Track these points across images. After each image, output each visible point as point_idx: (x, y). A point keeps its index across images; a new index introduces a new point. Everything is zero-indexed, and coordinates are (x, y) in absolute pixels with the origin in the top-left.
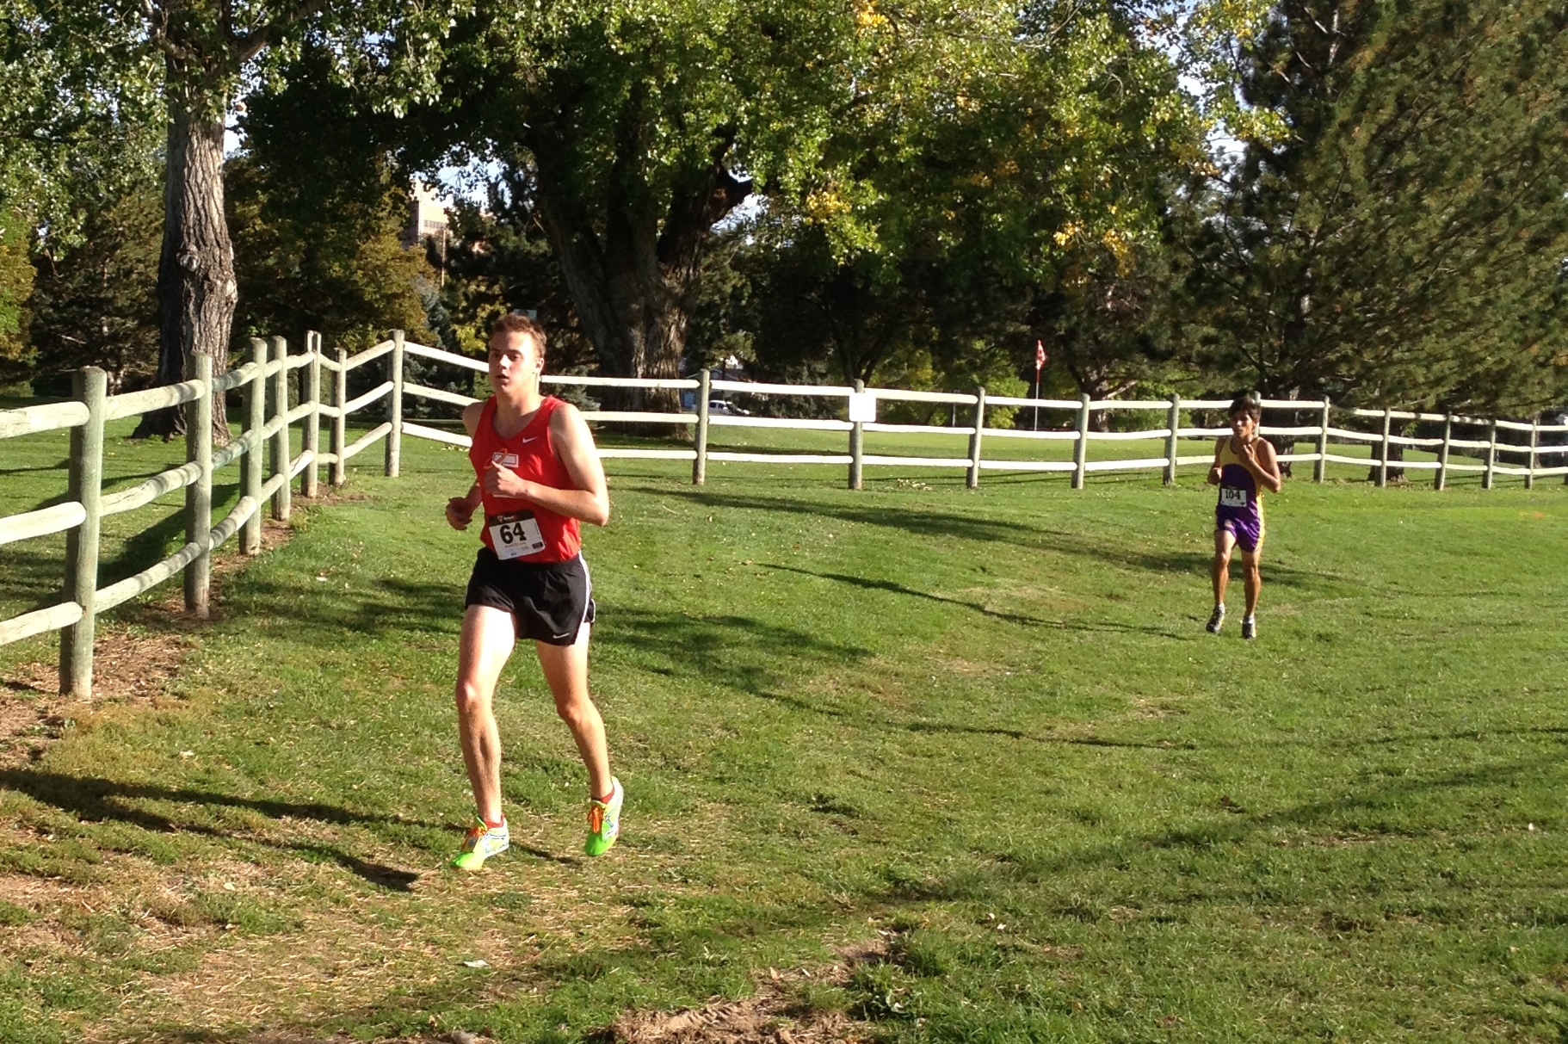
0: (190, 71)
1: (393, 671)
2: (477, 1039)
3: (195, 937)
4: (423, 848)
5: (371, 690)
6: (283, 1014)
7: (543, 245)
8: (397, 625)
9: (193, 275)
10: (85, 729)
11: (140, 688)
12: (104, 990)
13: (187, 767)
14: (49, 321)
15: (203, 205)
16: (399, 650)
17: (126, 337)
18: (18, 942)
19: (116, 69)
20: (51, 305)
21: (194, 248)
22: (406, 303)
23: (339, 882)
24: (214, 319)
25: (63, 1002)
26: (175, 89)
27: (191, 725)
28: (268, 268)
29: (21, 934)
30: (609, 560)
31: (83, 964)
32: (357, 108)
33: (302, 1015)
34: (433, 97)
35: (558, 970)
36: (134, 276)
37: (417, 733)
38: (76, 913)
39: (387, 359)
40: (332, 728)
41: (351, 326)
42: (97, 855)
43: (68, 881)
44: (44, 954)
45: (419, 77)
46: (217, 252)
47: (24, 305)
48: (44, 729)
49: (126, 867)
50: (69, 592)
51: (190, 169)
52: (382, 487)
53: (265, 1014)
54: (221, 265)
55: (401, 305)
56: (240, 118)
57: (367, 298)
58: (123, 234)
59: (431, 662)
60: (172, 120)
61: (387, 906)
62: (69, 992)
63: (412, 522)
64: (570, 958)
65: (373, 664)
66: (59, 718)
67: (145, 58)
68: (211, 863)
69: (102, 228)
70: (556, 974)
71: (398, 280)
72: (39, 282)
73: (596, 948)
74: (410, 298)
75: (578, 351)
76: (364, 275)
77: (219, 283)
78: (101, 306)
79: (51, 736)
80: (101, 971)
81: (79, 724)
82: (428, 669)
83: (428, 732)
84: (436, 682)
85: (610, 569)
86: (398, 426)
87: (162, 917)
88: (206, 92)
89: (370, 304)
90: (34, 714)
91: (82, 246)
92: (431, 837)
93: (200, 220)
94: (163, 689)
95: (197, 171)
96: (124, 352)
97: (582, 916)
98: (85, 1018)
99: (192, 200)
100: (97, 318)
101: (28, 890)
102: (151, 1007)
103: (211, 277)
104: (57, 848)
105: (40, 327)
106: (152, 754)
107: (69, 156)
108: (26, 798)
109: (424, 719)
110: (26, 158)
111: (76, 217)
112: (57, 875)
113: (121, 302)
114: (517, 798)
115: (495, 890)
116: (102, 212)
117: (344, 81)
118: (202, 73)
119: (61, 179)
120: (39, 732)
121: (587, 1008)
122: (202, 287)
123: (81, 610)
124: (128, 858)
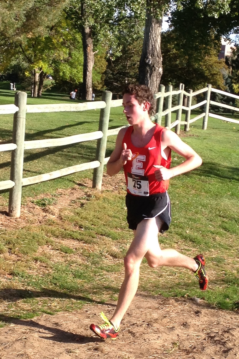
0: (154, 3)
1: (193, 188)
2: (200, 300)
3: (121, 262)
4: (193, 242)
5: (185, 193)
6: (143, 287)
9: (149, 65)
10: (98, 198)
11: (116, 188)
12: (92, 275)
14: (110, 78)
15: (154, 44)
16: (196, 182)
18: (69, 259)
20: (112, 74)
21: (150, 57)
22: (218, 77)
24: (155, 79)
25: (80, 277)
26: (149, 9)
28: (176, 64)
29: (70, 256)
31: (87, 267)
32: (203, 15)
33: (149, 288)
34: (228, 12)
35: (230, 282)
36: (136, 66)
37: (197, 207)
38: (87, 252)
41: (200, 83)
42: (95, 235)
43: (86, 242)
44: (76, 262)
45: (223, 5)
46: (157, 59)
47: (103, 73)
48: (86, 198)
49: (103, 240)
50: (97, 158)
51: (151, 33)
52: (200, 133)
54: (158, 62)
55: (216, 77)
56: (169, 18)
57: (206, 74)
58: (134, 53)
59: (205, 186)
60: (147, 18)
62: (81, 274)
63: (207, 144)
64: (234, 279)
65: (187, 185)
66: (91, 195)
68: (128, 241)
69: (128, 51)
70: (229, 283)
71: (216, 70)
72: (108, 67)
74: (219, 75)
76: (206, 67)
77: (157, 68)
78: (126, 74)
79: (88, 200)
80: (92, 269)
81: (96, 197)
82: (204, 188)
83: (200, 207)
84: (206, 192)
86: (207, 114)
87: (112, 255)
88: (158, 9)
89: (207, 76)
90: (83, 193)
91: (121, 56)
92: (196, 239)
93: (153, 49)
94: (122, 189)
95: (153, 34)
98: (85, 282)
99: (151, 42)
100: (124, 78)
101: (74, 244)
102: (105, 281)
103: (155, 66)
104: (84, 232)
105: (107, 80)
106: (116, 208)
107: (118, 29)
108: (77, 217)
109: (200, 203)
110: (106, 29)
111: (119, 48)
112: (83, 240)
113: (132, 73)
114: (225, 229)
115: (214, 256)
116: (128, 46)
117: (200, 6)
118: (157, 4)
119: (116, 36)
120: (84, 198)
121: (236, 294)
122: (152, 69)
123: (100, 163)
124: (104, 237)
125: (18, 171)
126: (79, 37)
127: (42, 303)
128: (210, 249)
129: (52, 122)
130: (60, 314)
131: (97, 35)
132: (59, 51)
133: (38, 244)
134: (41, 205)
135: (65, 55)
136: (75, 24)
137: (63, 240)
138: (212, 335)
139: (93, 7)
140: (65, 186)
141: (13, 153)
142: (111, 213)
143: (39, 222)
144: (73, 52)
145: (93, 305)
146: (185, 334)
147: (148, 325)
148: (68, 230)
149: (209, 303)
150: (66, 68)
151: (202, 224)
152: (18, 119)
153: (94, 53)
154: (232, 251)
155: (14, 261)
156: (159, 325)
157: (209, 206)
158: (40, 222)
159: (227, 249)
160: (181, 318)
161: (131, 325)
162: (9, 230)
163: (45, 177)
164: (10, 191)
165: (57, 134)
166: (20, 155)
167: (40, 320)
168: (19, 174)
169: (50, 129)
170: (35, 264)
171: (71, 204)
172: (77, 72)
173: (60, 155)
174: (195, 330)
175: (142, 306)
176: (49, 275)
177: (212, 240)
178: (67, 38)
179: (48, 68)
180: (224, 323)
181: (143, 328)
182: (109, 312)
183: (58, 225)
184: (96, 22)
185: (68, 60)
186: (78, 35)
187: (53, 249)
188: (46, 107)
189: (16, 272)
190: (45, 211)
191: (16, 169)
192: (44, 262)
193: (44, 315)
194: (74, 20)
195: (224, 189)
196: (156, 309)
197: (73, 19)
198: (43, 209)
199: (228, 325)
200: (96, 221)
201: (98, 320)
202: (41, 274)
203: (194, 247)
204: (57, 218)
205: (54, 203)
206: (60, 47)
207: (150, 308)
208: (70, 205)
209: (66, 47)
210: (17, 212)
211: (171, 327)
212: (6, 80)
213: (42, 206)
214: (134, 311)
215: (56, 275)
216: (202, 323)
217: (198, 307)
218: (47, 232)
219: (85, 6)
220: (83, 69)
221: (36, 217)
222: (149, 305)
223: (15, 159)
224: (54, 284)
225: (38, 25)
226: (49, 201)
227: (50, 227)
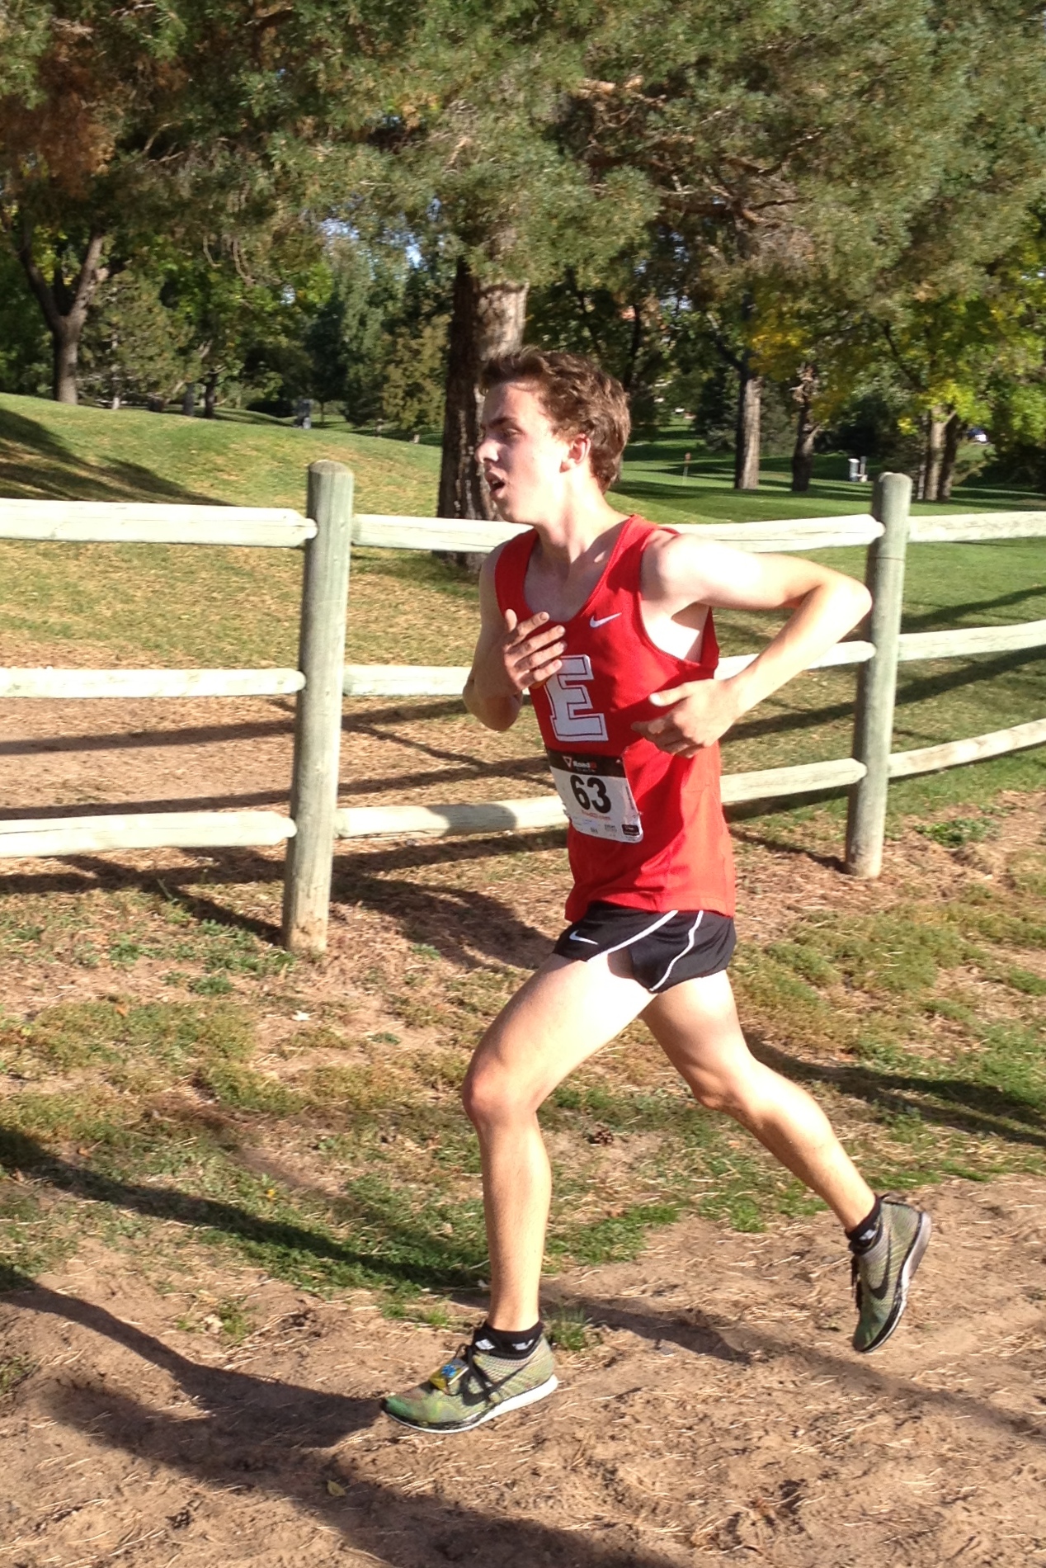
125: (877, 729)
127: (947, 1143)
129: (984, 578)
130: (1007, 1180)
132: (1012, 345)
133: (937, 962)
134: (950, 840)
135: (1031, 360)
137: (1017, 952)
140: (1024, 783)
141: (862, 673)
143: (938, 893)
148: (1033, 920)
150: (1034, 402)
152: (882, 563)
155: (859, 1012)
158: (944, 895)
162: (846, 916)
163: (964, 751)
164: (851, 794)
166: (886, 679)
167: (941, 1195)
168: (880, 737)
169: (976, 601)
170: (927, 1025)
173: (1008, 682)
176: (970, 1058)
179: (974, 403)
183: (1002, 903)
185: (1041, 374)
187: (985, 980)
188: (973, 525)
189: (866, 1044)
190: (960, 858)
191: (871, 725)
192: (954, 1018)
193: (956, 1182)
198: (954, 855)
202: (946, 1055)
204: (999, 882)
205: (989, 836)
206: (1015, 334)
209: (1036, 331)
210: (873, 862)
212: (835, 448)
213: (951, 843)
215: (994, 1060)
218: (967, 925)
223: (868, 690)
225: (951, 258)
226: (974, 829)
227: (976, 910)
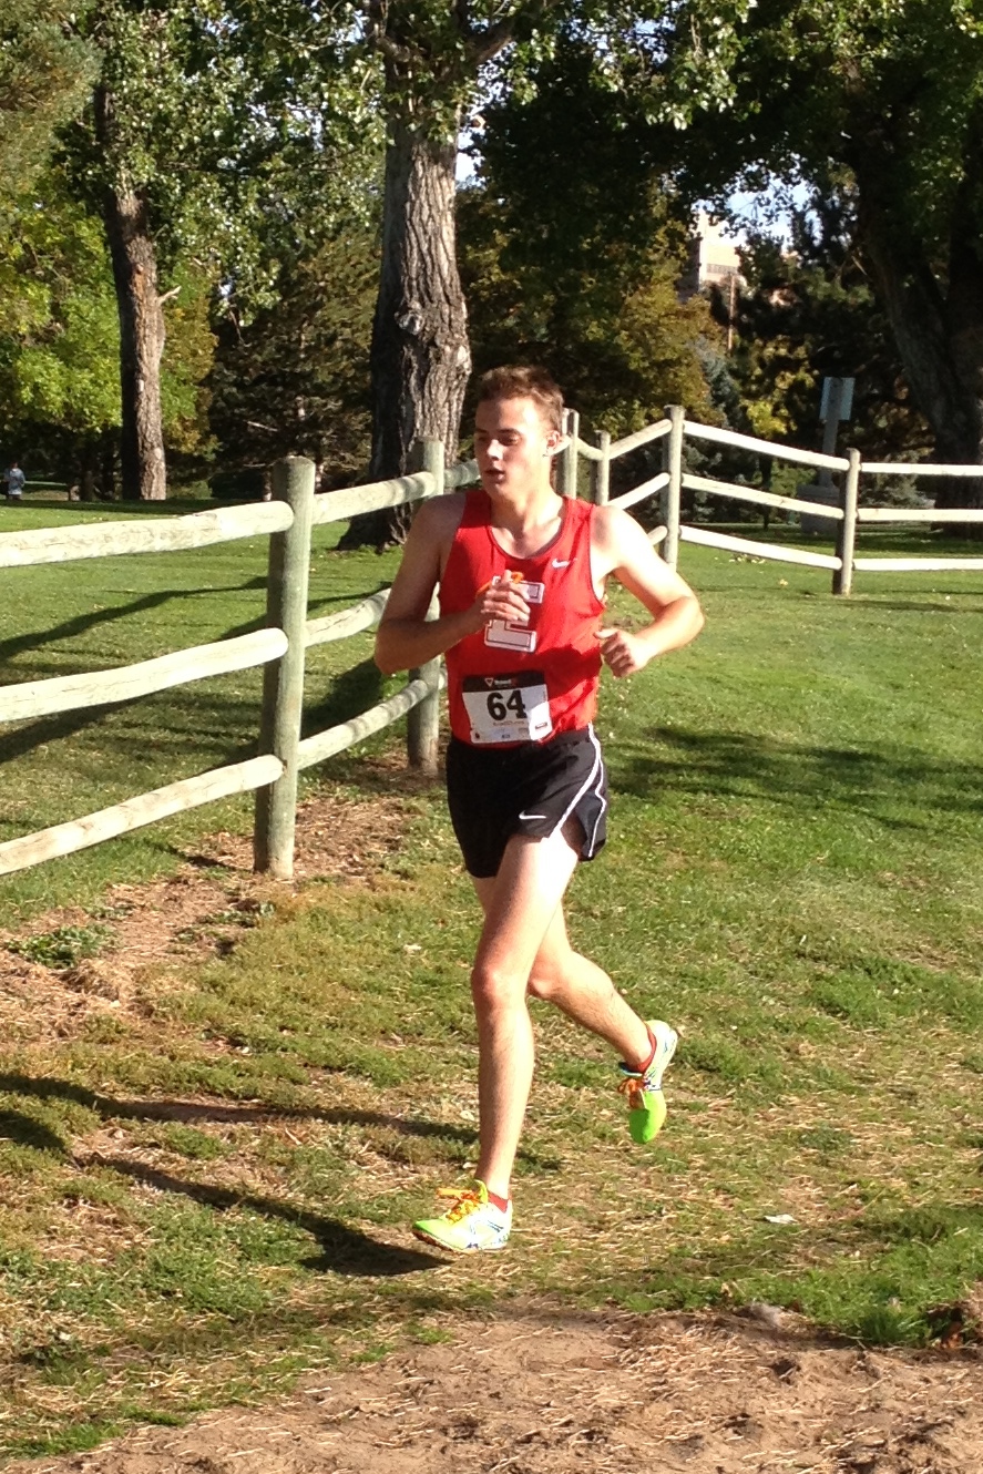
0: (415, 78)
1: (672, 845)
2: (783, 1315)
3: (426, 1177)
4: (711, 1071)
5: (644, 869)
6: (536, 1277)
7: (863, 293)
8: (676, 786)
9: (414, 340)
10: (287, 915)
11: (352, 864)
13: (413, 964)
14: (231, 402)
15: (429, 250)
16: (678, 817)
17: (328, 422)
18: (208, 1179)
19: (322, 78)
20: (235, 384)
21: (416, 305)
22: (684, 372)
23: (605, 1112)
24: (442, 396)
25: (265, 1254)
26: (396, 101)
27: (417, 911)
28: (507, 330)
29: (211, 1170)
30: (949, 703)
32: (626, 118)
33: (561, 1279)
34: (725, 101)
35: (887, 1230)
36: (338, 344)
37: (702, 924)
38: (279, 1144)
39: (661, 444)
40: (596, 917)
41: (613, 403)
42: (304, 1073)
43: (267, 1105)
44: (239, 1194)
45: (707, 74)
46: (446, 310)
47: (201, 384)
48: (235, 916)
49: (339, 1090)
50: (266, 744)
51: (413, 203)
53: (514, 1277)
54: (450, 325)
55: (676, 375)
56: (475, 137)
57: (633, 366)
58: (324, 290)
59: (720, 833)
60: (392, 142)
61: (666, 1144)
62: (270, 1242)
63: (693, 654)
64: (902, 1215)
65: (646, 835)
66: (254, 902)
67: (359, 62)
68: (445, 1086)
69: (299, 283)
70: (883, 1235)
71: (672, 342)
72: (221, 354)
73: (936, 1202)
74: (688, 365)
75: (907, 431)
76: (630, 337)
77: (448, 349)
78: (296, 383)
79: (244, 924)
81: (278, 909)
82: (717, 842)
83: (716, 923)
84: (727, 858)
85: (950, 714)
86: (675, 530)
87: (385, 1152)
88: (435, 104)
89: (636, 373)
90: (223, 896)
91: (275, 307)
92: (722, 1057)
93: (425, 270)
94: (382, 866)
95: (421, 206)
96: (325, 441)
97: (917, 1161)
98: (291, 1275)
99: (416, 243)
100: (292, 399)
103: (438, 342)
104: (255, 1064)
105: (221, 411)
106: (369, 948)
107: (260, 192)
108: (215, 1001)
109: (713, 904)
110: (207, 195)
111: (267, 270)
112: (255, 1097)
113: (323, 377)
114: (831, 1007)
115: (803, 1125)
116: (300, 263)
117: (611, 83)
118: (430, 80)
119: (249, 222)
120: (230, 919)
121: (925, 1277)
122: (426, 355)
123: (280, 765)
124: (341, 1077)
126: (90, 233)
127: (122, 1379)
128: (783, 1098)
129: (27, 600)
130: (210, 1418)
131: (169, 222)
132: (10, 296)
133: (68, 1128)
134: (53, 957)
135: (37, 315)
136: (75, 179)
138: (864, 1457)
139: (147, 103)
140: (140, 872)
142: (353, 972)
143: (54, 1033)
144: (74, 300)
145: (341, 1371)
146: (750, 1462)
147: (589, 1436)
148: (183, 1058)
149: (821, 1324)
150: (47, 368)
151: (734, 993)
153: (163, 299)
154: (874, 1099)
156: (631, 1432)
157: (752, 915)
158: (61, 1034)
159: (850, 1090)
160: (717, 1395)
161: (519, 1443)
163: (65, 839)
165: (63, 652)
167: (128, 1452)
169: (26, 631)
170: (69, 1216)
171: (179, 947)
172: (93, 382)
173: (92, 739)
174: (785, 1444)
175: (547, 1359)
176: (134, 1256)
177: (783, 1056)
178: (39, 239)
180: (899, 1405)
181: (572, 1452)
182: (413, 1394)
183: (138, 1037)
184: (161, 168)
185: (50, 332)
186: (89, 226)
187: (135, 1145)
190: (74, 981)
192: (105, 1203)
193: (144, 1430)
194: (66, 164)
195: (796, 839)
196: (608, 1365)
197: (65, 160)
198: (64, 978)
199: (914, 1409)
200: (295, 1013)
201: (375, 1433)
202: (101, 1256)
203: (716, 1091)
204: (130, 1009)
205: (105, 948)
206: (15, 282)
207: (583, 1366)
208: (175, 952)
209: (38, 278)
211: (685, 1437)
213: (59, 963)
214: (517, 1383)
215: (165, 1254)
216: (807, 1411)
217: (781, 1344)
218: (98, 1073)
219: (111, 101)
220: (122, 368)
221: (39, 1014)
222: (575, 1352)
224: (163, 1294)
226: (85, 940)
227: (108, 1051)
